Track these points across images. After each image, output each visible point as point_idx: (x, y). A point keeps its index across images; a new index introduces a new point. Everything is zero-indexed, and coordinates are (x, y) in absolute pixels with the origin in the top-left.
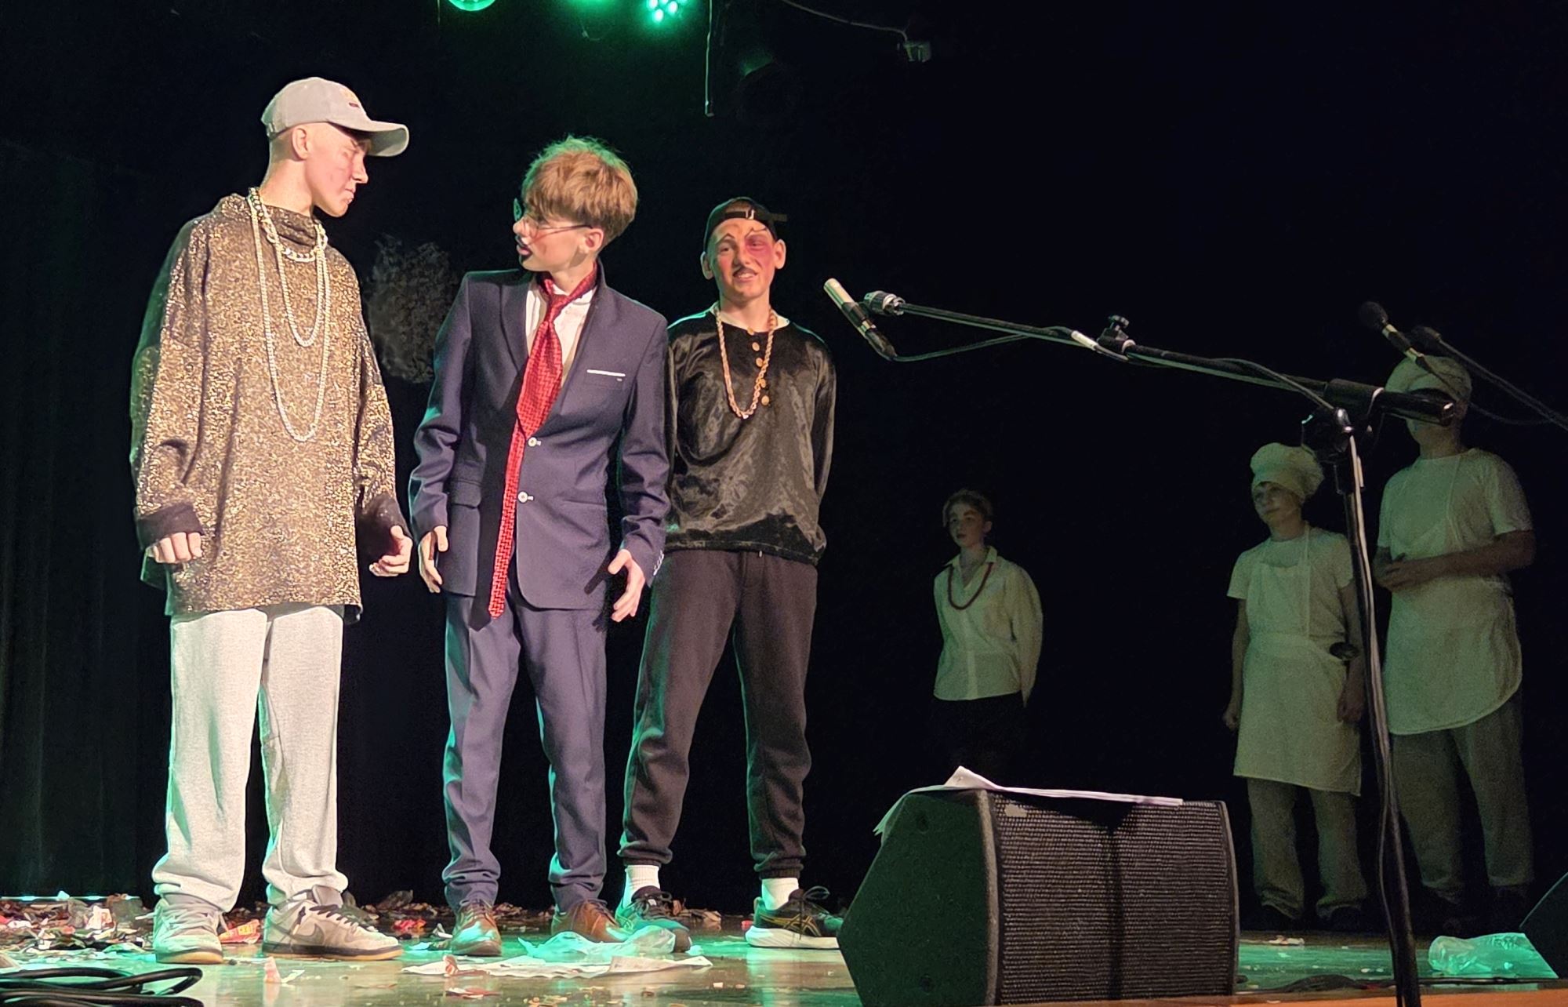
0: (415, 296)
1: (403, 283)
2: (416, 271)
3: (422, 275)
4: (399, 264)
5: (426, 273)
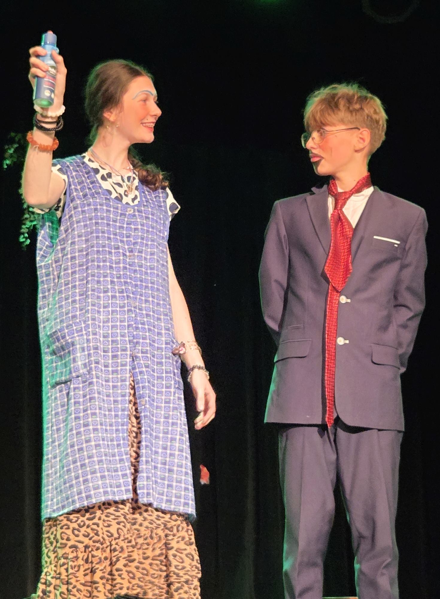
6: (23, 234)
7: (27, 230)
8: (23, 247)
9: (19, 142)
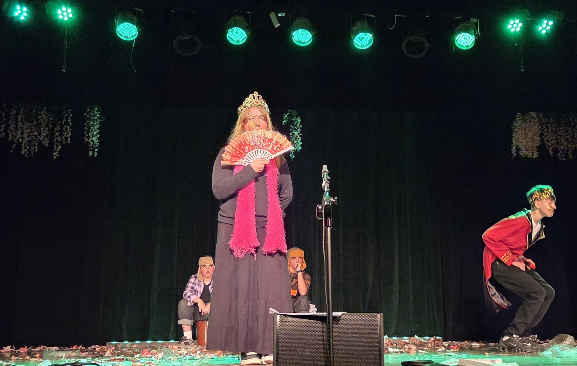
0: (528, 129)
1: (523, 126)
2: (528, 121)
3: (530, 121)
4: (522, 119)
5: (532, 120)
6: (291, 153)
7: (293, 152)
8: (291, 159)
9: (290, 112)
